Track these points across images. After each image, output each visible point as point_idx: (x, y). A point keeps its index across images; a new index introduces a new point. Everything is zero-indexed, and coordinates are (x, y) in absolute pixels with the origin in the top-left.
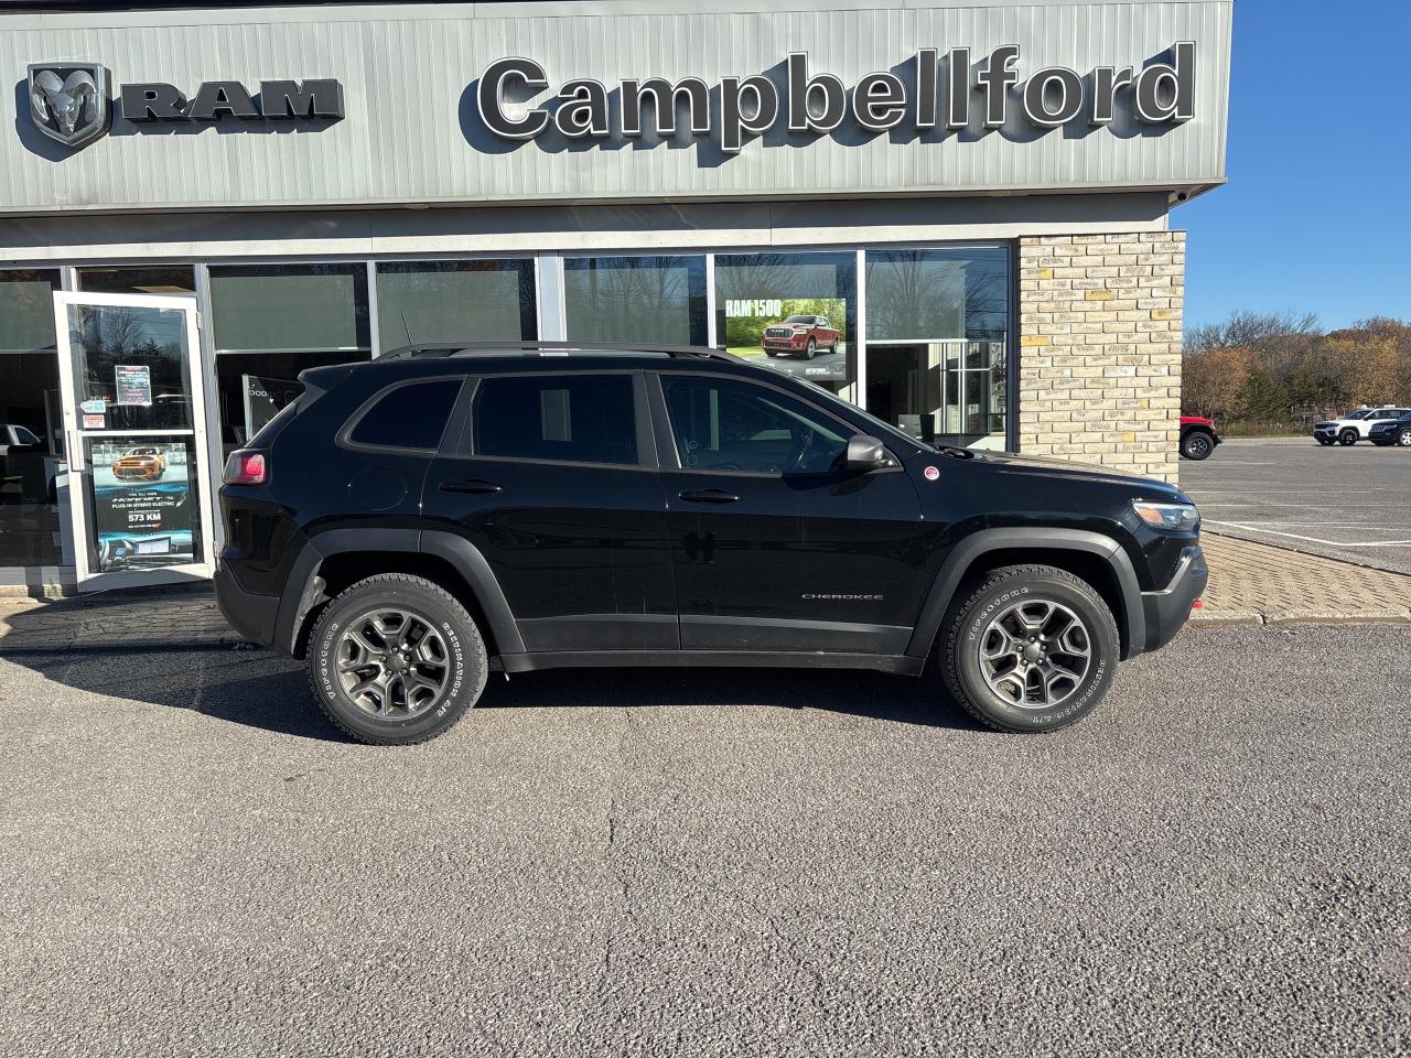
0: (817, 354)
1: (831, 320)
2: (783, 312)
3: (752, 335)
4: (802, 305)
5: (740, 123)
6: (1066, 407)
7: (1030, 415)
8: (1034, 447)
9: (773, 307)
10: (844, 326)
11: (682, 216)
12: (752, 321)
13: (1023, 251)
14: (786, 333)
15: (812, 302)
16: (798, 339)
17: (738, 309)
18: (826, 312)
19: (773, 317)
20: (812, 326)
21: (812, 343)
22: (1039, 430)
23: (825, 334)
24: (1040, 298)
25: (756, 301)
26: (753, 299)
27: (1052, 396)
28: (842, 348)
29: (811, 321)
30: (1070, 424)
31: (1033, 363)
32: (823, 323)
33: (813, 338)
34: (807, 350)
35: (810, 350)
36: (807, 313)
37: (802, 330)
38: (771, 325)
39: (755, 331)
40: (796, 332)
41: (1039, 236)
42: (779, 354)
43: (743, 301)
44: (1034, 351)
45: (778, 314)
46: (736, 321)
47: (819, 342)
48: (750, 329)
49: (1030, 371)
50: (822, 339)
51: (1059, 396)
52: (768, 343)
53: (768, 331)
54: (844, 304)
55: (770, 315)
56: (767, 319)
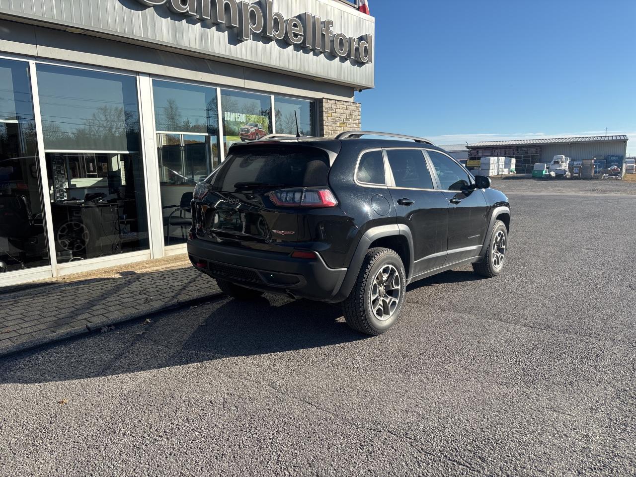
1: (263, 126)
3: (236, 131)
4: (253, 118)
5: (250, 27)
9: (243, 117)
10: (267, 129)
11: (209, 66)
12: (235, 123)
13: (324, 104)
14: (248, 131)
15: (256, 117)
17: (231, 117)
18: (261, 122)
20: (257, 128)
23: (262, 132)
25: (236, 114)
26: (235, 112)
29: (256, 126)
32: (261, 127)
36: (255, 122)
37: (253, 130)
38: (242, 126)
39: (237, 128)
41: (328, 99)
43: (232, 113)
45: (245, 121)
46: (229, 122)
48: (235, 127)
52: (241, 135)
53: (241, 128)
54: (268, 119)
55: (242, 121)
56: (241, 123)
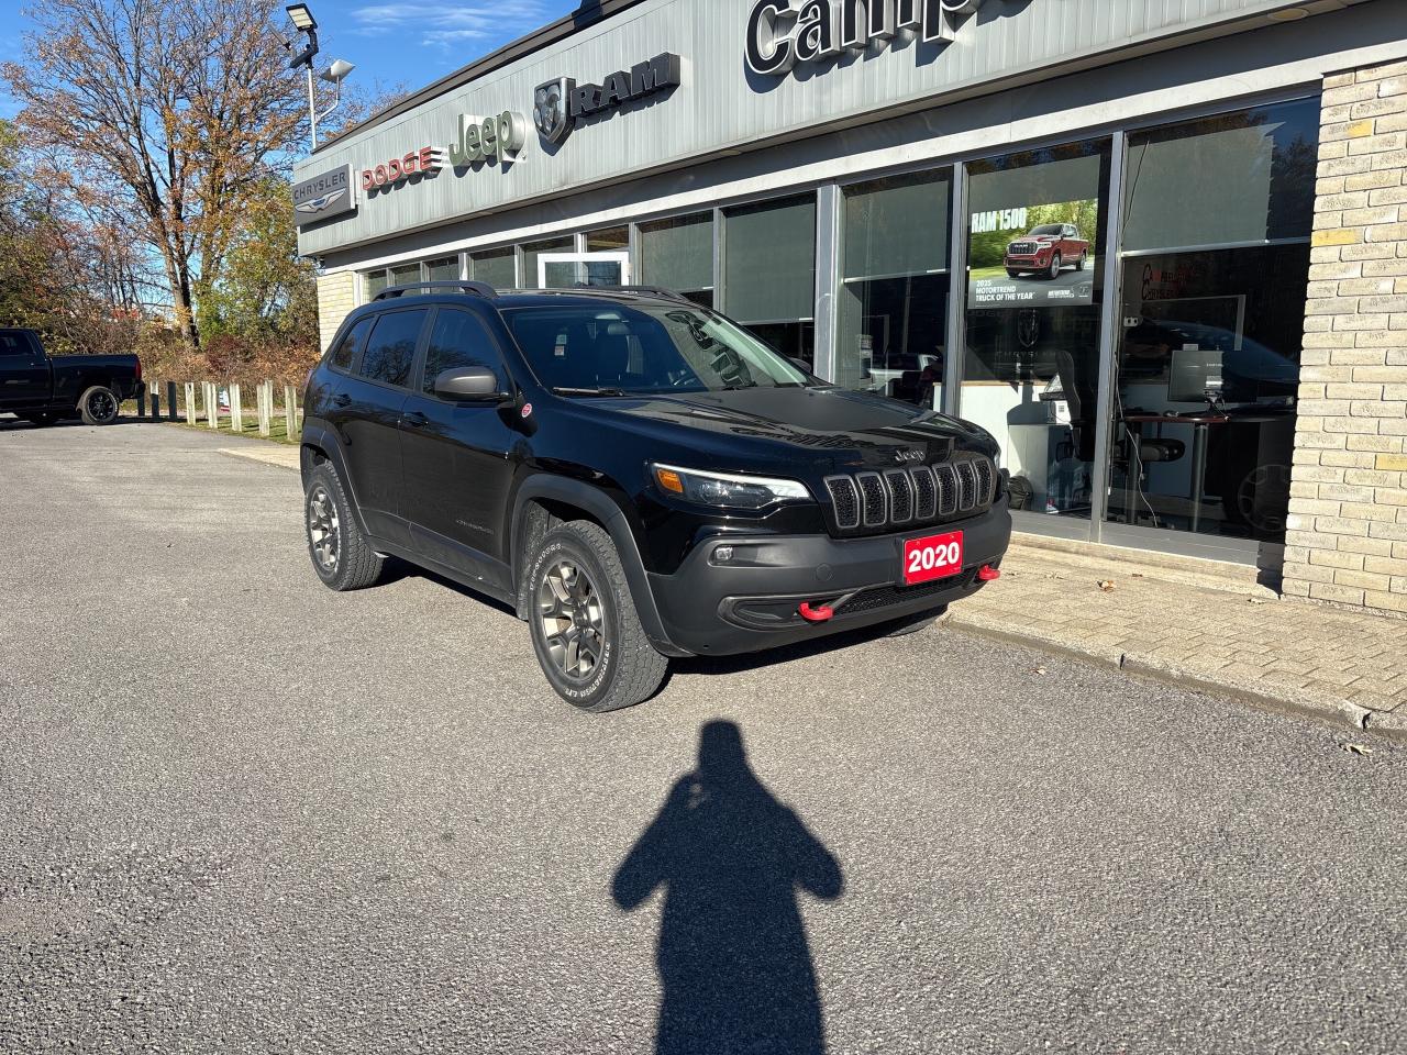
0: (1062, 272)
1: (1080, 227)
2: (1028, 222)
3: (996, 253)
4: (1049, 211)
5: (942, 4)
6: (1378, 342)
7: (1317, 353)
8: (1318, 403)
9: (1018, 217)
10: (1094, 233)
11: (928, 124)
12: (997, 236)
13: (1326, 98)
14: (1031, 247)
15: (1060, 206)
16: (1043, 253)
17: (983, 223)
18: (1075, 218)
19: (1018, 229)
20: (1058, 237)
21: (1057, 259)
22: (1329, 378)
23: (1073, 246)
24: (1349, 169)
25: (1001, 212)
26: (998, 210)
27: (1356, 325)
28: (1089, 263)
29: (1057, 231)
30: (1383, 369)
31: (1329, 272)
32: (1071, 232)
33: (1058, 252)
34: (1050, 268)
35: (1054, 267)
36: (1054, 222)
37: (1045, 245)
38: (1015, 240)
39: (999, 247)
40: (1041, 246)
41: (1355, 69)
42: (1022, 274)
43: (989, 213)
44: (1333, 253)
45: (1023, 226)
46: (981, 236)
47: (1065, 256)
48: (993, 245)
49: (1323, 285)
50: (1068, 253)
51: (1369, 322)
52: (1011, 261)
53: (1012, 246)
54: (1096, 205)
55: (1014, 227)
56: (1012, 232)
